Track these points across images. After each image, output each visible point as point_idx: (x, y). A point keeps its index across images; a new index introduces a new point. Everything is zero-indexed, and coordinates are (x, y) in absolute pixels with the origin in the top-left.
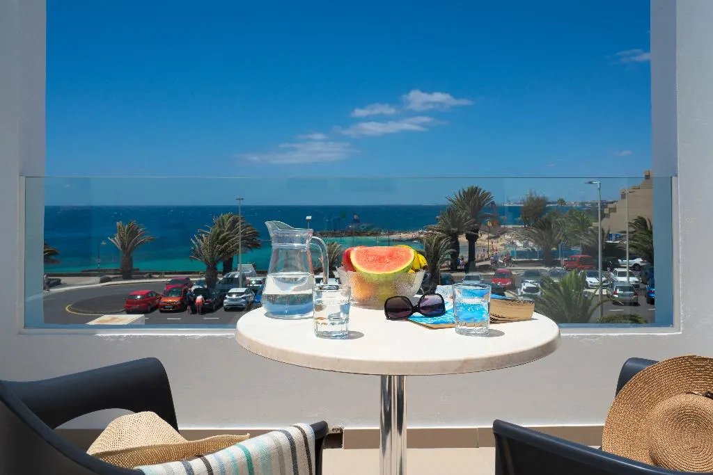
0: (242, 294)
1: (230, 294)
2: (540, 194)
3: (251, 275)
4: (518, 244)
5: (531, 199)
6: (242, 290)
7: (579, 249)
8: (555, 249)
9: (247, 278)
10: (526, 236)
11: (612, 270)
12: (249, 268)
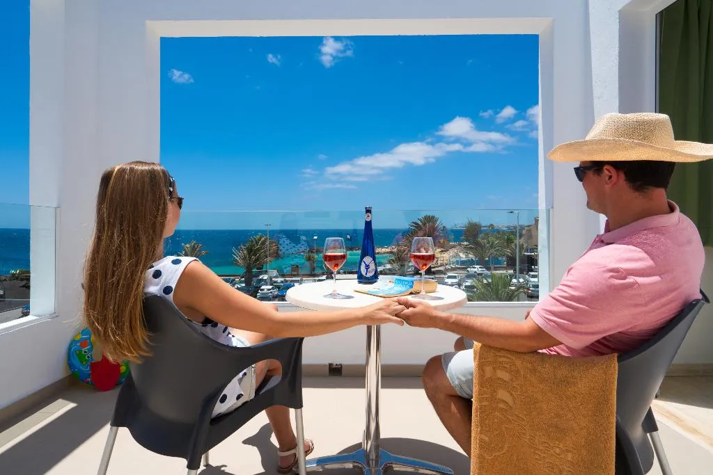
0: (270, 289)
1: (263, 290)
2: (475, 220)
3: (276, 277)
4: (461, 255)
5: (470, 223)
6: (270, 287)
7: (504, 258)
8: (487, 259)
9: (273, 279)
10: (467, 249)
11: (527, 274)
12: (275, 273)
